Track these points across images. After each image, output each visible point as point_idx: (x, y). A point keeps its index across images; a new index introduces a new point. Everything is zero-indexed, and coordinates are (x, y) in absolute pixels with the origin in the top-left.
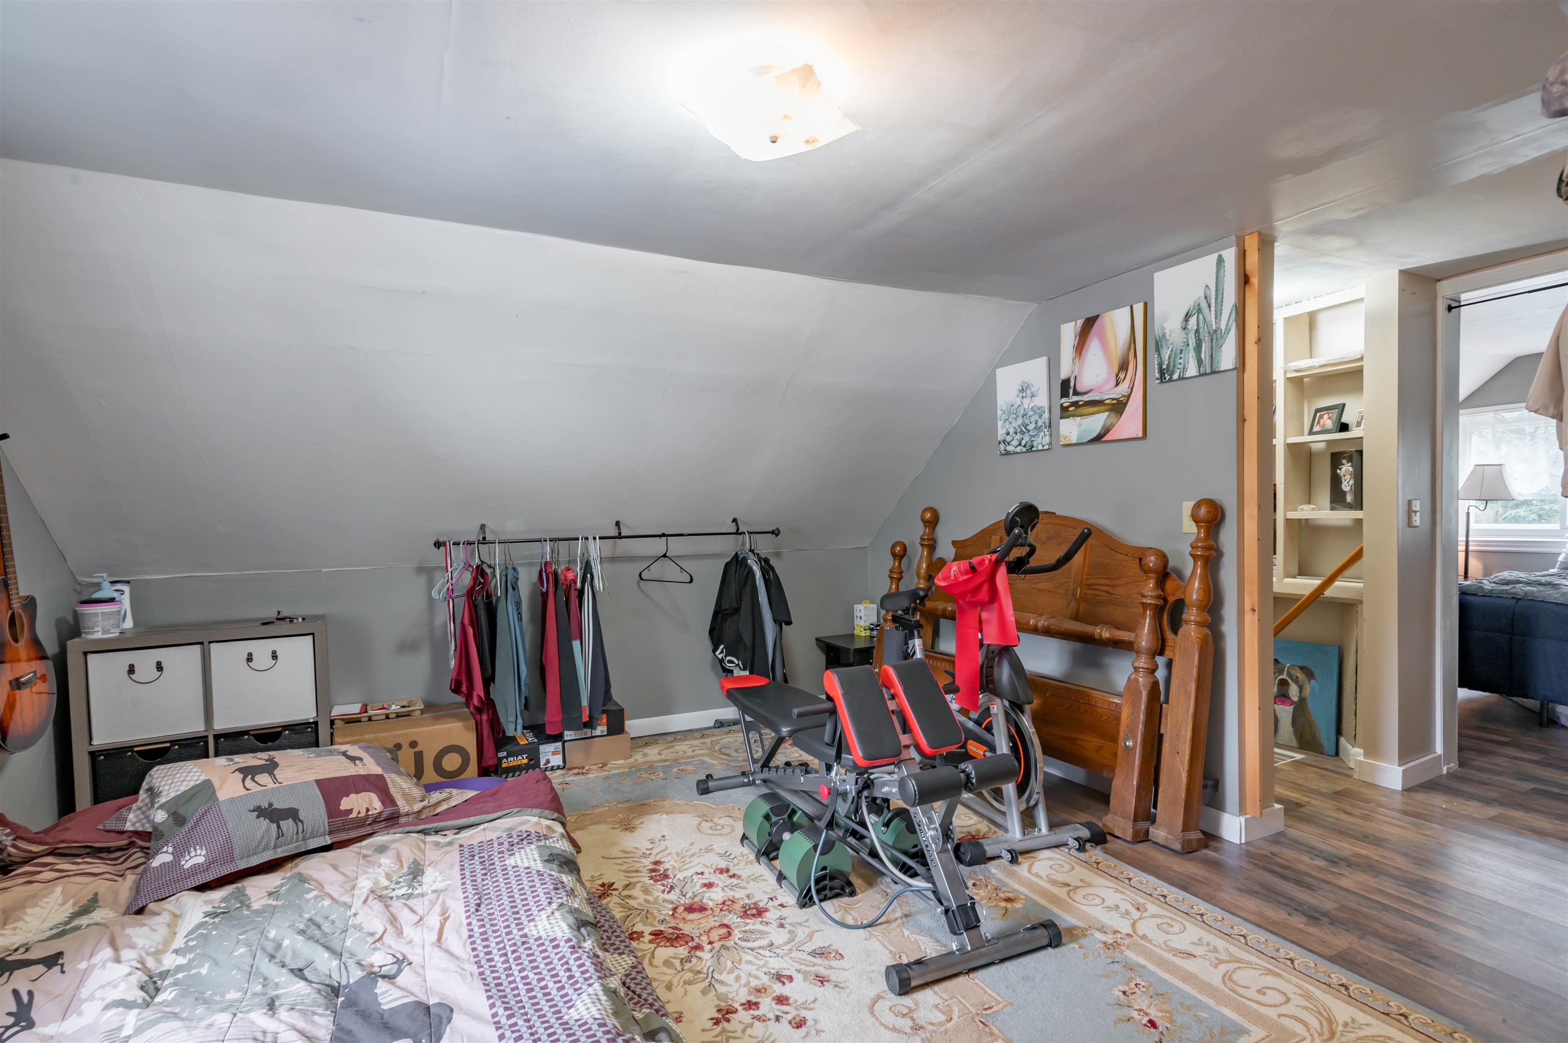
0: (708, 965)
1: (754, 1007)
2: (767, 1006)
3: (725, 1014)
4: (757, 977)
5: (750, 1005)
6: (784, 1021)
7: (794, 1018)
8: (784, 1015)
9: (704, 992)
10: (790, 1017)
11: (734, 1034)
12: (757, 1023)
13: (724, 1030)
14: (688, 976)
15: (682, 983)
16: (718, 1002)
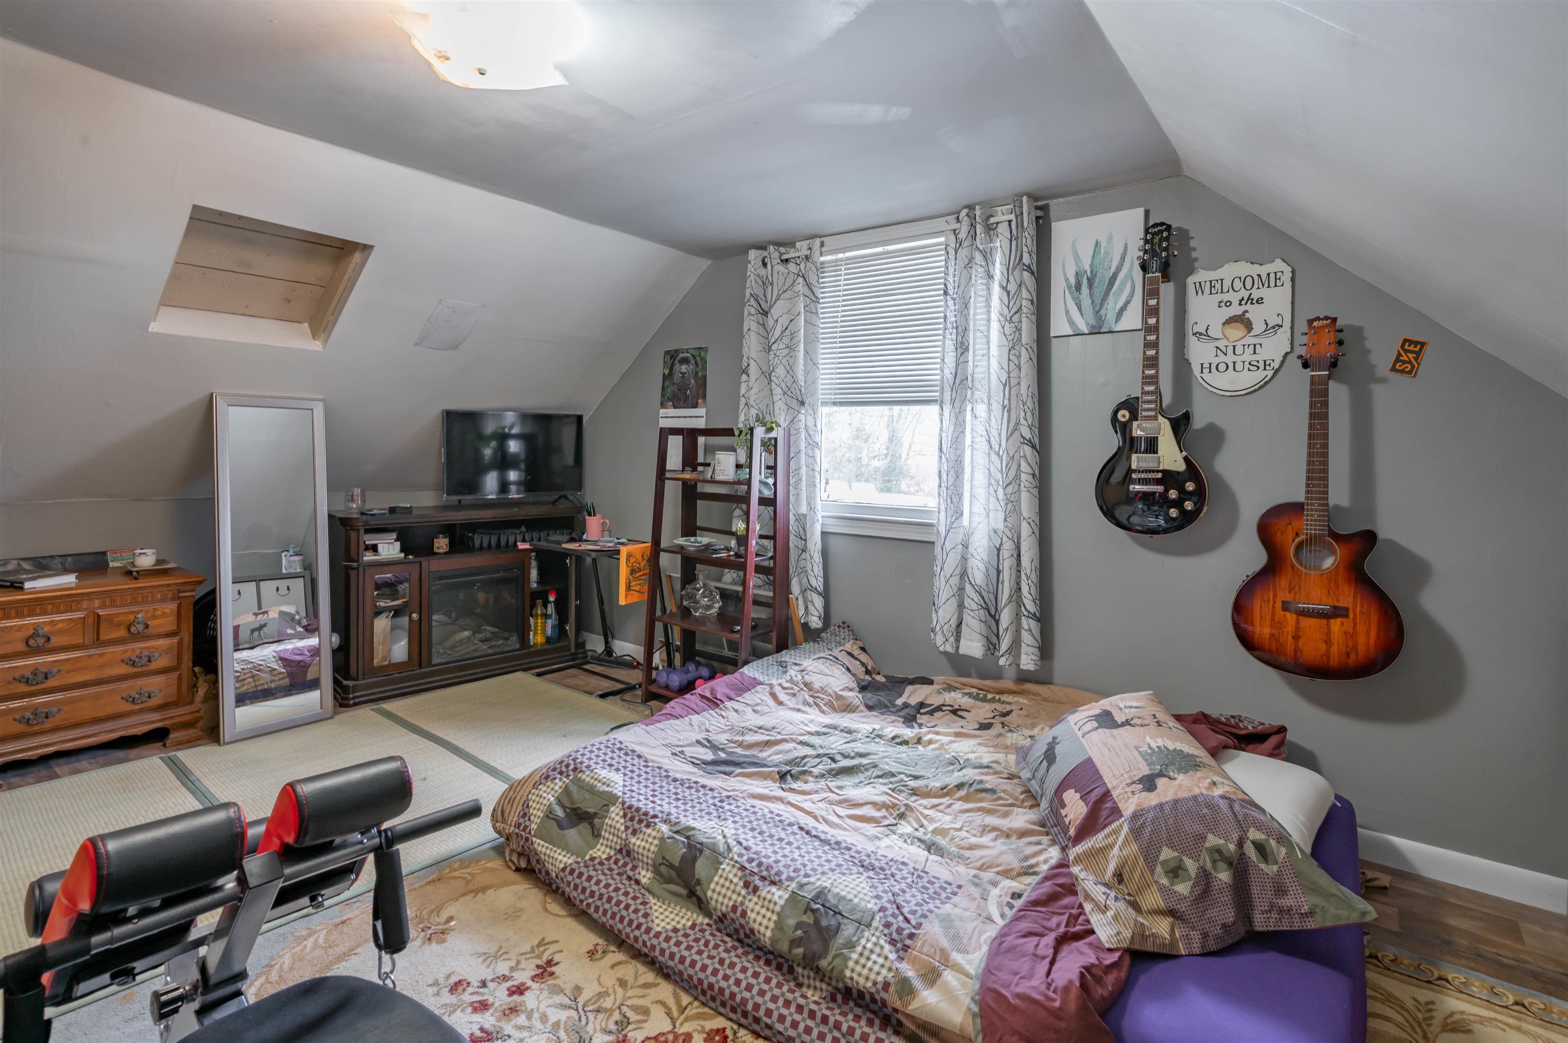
0: (590, 1024)
1: (514, 989)
2: (499, 996)
3: (545, 971)
4: (520, 1028)
5: (519, 990)
6: (475, 983)
7: (464, 990)
8: (477, 990)
9: (578, 990)
10: (470, 990)
11: (528, 956)
12: (507, 973)
13: (539, 957)
14: (608, 1003)
15: (611, 991)
16: (557, 982)
